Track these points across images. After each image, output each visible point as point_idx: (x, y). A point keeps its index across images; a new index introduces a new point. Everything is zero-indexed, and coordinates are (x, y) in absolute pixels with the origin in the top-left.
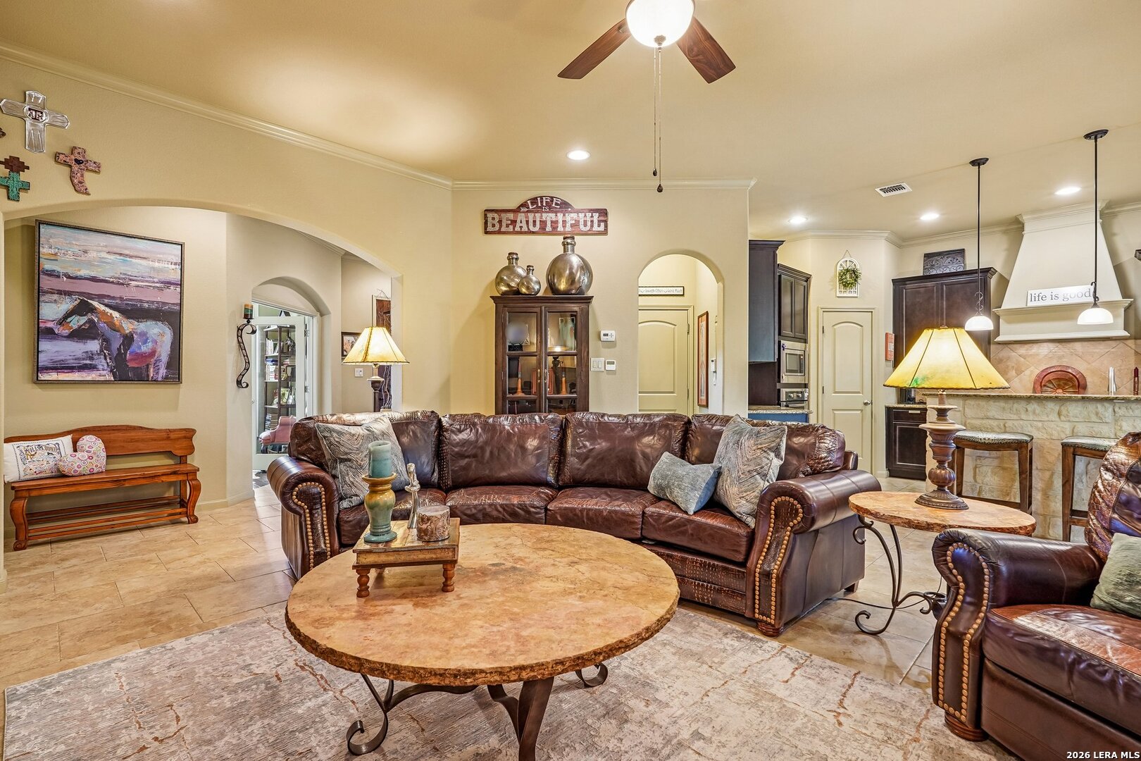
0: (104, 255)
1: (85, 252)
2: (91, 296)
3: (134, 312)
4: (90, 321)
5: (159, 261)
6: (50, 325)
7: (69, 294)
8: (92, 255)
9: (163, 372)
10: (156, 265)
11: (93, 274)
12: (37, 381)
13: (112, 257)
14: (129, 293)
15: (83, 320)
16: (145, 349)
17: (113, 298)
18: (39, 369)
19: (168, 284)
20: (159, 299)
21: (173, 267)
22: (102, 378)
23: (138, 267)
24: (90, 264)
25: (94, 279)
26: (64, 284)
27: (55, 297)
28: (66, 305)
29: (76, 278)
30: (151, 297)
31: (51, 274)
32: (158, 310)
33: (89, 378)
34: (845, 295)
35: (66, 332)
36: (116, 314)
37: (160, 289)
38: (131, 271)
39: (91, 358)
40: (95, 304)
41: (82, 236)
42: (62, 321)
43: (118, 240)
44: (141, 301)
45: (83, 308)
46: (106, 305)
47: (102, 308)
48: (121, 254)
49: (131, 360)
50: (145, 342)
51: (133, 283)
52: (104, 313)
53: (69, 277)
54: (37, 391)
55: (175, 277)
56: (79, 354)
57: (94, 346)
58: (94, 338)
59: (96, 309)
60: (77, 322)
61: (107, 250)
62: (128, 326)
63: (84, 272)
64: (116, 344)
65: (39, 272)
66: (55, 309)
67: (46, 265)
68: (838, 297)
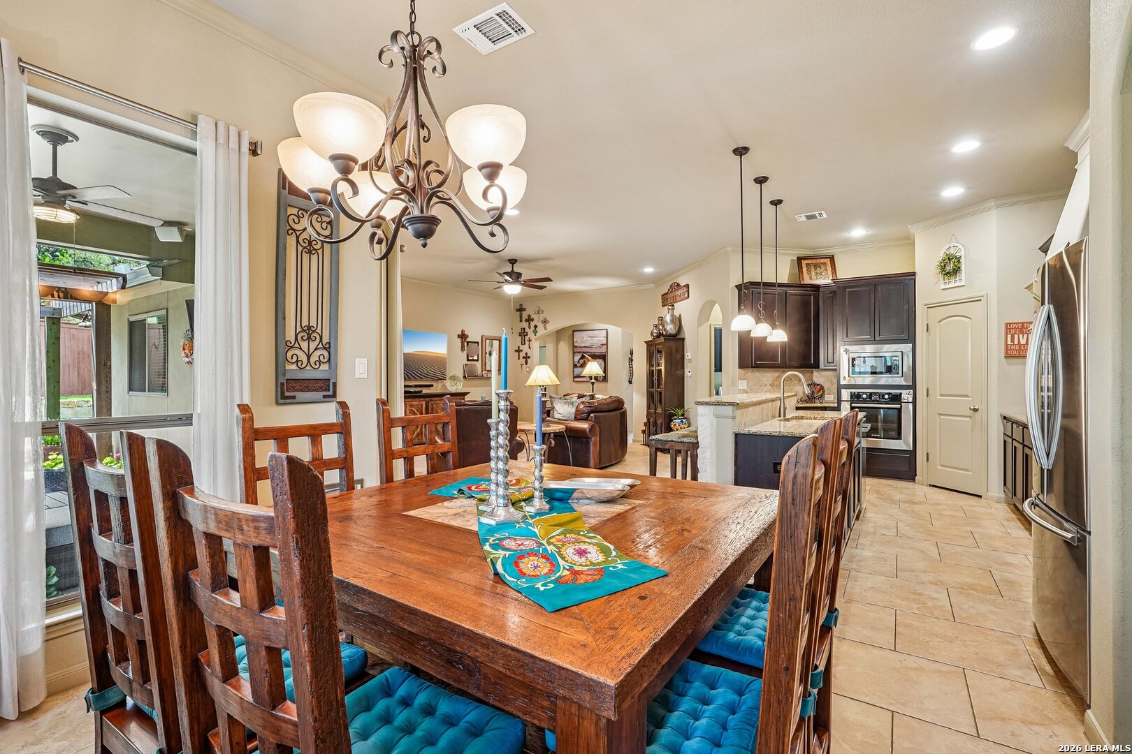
0: (587, 338)
1: (583, 338)
2: (584, 353)
3: (594, 356)
5: (601, 337)
6: (576, 363)
7: (579, 352)
8: (585, 339)
9: (602, 377)
10: (601, 339)
12: (574, 381)
13: (589, 338)
14: (593, 350)
15: (583, 360)
17: (589, 352)
18: (574, 377)
19: (602, 345)
20: (601, 351)
21: (604, 338)
22: (587, 380)
23: (595, 341)
24: (584, 342)
25: (585, 347)
26: (579, 350)
27: (577, 354)
28: (579, 356)
30: (599, 350)
31: (576, 347)
32: (600, 355)
33: (584, 380)
34: (950, 286)
35: (579, 365)
37: (601, 347)
38: (593, 342)
41: (583, 333)
42: (578, 362)
43: (590, 332)
44: (595, 352)
45: (583, 357)
47: (587, 356)
48: (591, 337)
51: (594, 346)
53: (580, 347)
54: (574, 384)
55: (605, 342)
60: (581, 361)
61: (588, 336)
63: (583, 345)
65: (574, 347)
66: (577, 357)
67: (575, 344)
68: (943, 289)
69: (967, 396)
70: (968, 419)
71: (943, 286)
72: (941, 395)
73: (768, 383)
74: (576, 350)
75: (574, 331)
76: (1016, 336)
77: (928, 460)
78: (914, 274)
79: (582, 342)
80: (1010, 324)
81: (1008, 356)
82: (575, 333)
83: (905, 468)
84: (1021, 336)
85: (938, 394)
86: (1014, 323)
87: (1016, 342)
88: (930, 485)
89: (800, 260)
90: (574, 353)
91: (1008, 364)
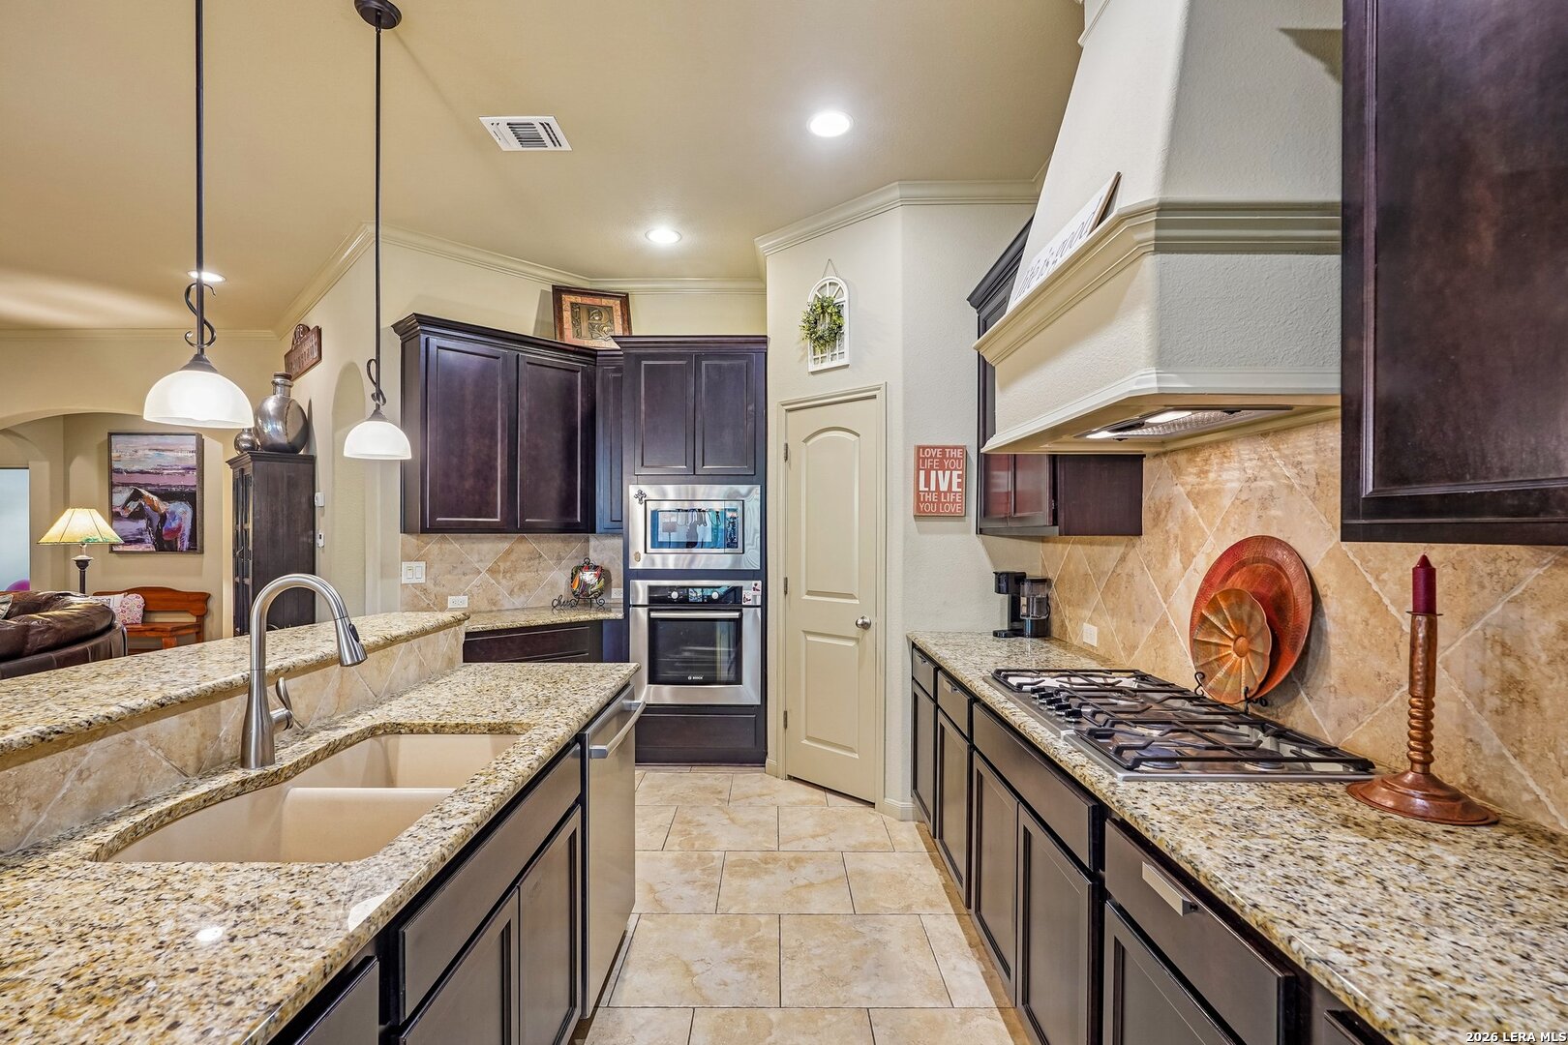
0: (147, 452)
1: (136, 452)
2: (139, 485)
3: (167, 496)
4: (140, 505)
5: (182, 451)
6: (118, 510)
8: (140, 453)
9: (186, 543)
10: (180, 454)
11: (141, 468)
12: (111, 552)
13: (151, 453)
14: (163, 481)
15: (137, 503)
16: (174, 525)
17: (153, 485)
19: (187, 469)
20: (182, 483)
21: (191, 454)
22: (148, 550)
23: (169, 458)
24: (139, 461)
25: (142, 472)
26: (124, 477)
27: (120, 488)
28: (127, 493)
29: (132, 473)
30: (177, 482)
31: (119, 471)
32: (182, 492)
33: (141, 550)
34: (825, 365)
35: (127, 514)
36: (155, 498)
37: (183, 475)
38: (164, 463)
39: (141, 534)
40: (143, 491)
41: (134, 439)
42: (124, 507)
43: (155, 439)
44: (170, 486)
45: (136, 496)
46: (149, 492)
47: (147, 494)
48: (157, 450)
49: (166, 534)
50: (174, 520)
51: (166, 472)
52: (148, 498)
53: (128, 472)
55: (193, 462)
56: (134, 531)
57: (142, 524)
58: (143, 518)
59: (143, 495)
60: (133, 506)
61: (149, 447)
62: (163, 507)
63: (136, 468)
64: (156, 521)
65: (112, 471)
66: (121, 497)
67: (116, 466)
68: (813, 373)
69: (851, 596)
70: (851, 644)
71: (813, 367)
72: (809, 593)
73: (483, 567)
74: (116, 478)
75: (111, 434)
76: (933, 473)
77: (786, 726)
78: (763, 340)
79: (133, 461)
80: (924, 448)
81: (920, 515)
82: (114, 439)
83: (747, 744)
84: (940, 473)
85: (804, 591)
86: (930, 447)
87: (933, 488)
88: (790, 778)
89: (559, 291)
90: (112, 486)
91: (920, 532)
